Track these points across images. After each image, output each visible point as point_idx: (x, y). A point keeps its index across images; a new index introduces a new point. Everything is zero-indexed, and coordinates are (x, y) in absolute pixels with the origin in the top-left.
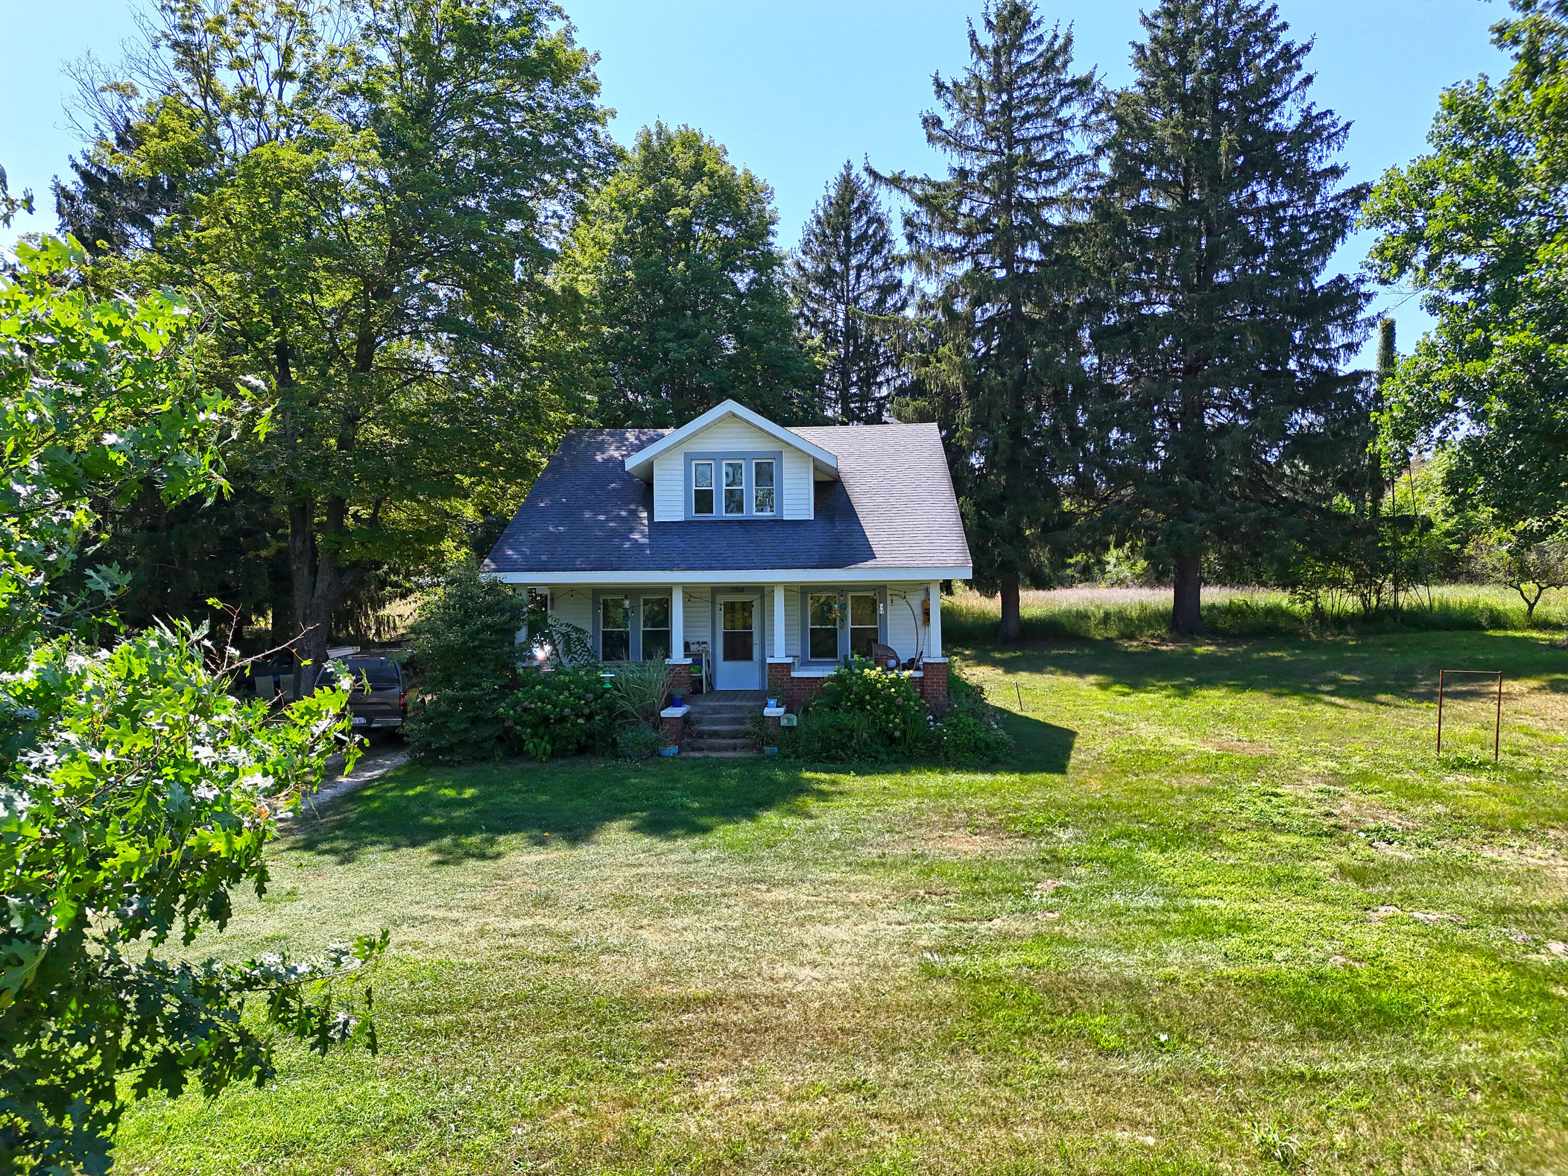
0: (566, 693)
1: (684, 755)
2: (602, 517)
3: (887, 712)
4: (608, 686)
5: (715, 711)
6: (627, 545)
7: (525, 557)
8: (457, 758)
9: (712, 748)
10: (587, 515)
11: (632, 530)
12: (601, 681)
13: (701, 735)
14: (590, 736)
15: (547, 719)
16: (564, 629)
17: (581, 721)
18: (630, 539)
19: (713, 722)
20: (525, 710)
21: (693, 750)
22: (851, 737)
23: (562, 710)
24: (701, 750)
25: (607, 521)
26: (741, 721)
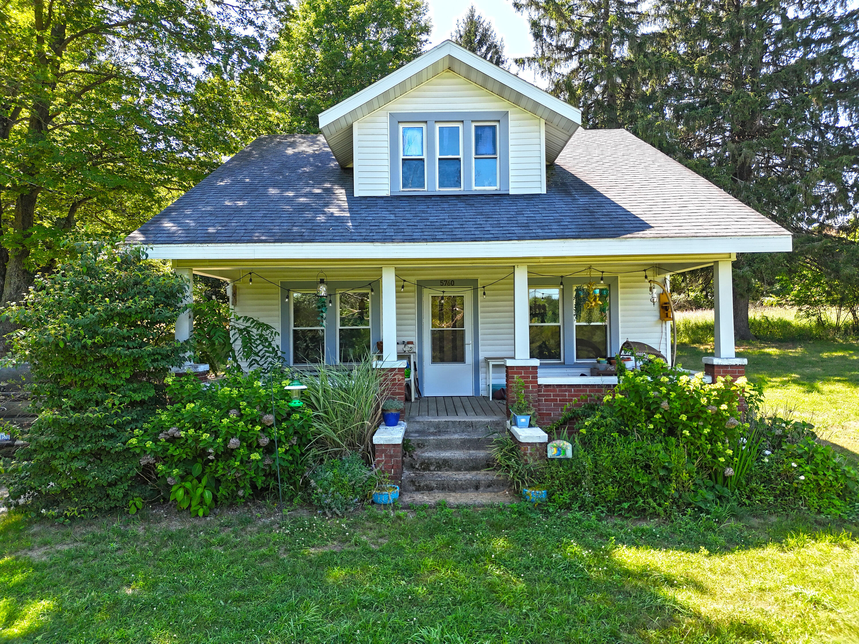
0: (233, 415)
1: (407, 499)
2: (291, 194)
3: (711, 439)
4: (296, 403)
5: (440, 429)
6: (321, 218)
7: (187, 230)
8: (72, 510)
9: (444, 487)
10: (272, 191)
11: (327, 205)
12: (286, 395)
13: (426, 465)
14: (270, 474)
15: (204, 453)
16: (242, 324)
17: (255, 456)
18: (324, 213)
19: (440, 446)
20: (173, 439)
21: (419, 489)
22: (665, 480)
23: (226, 441)
24: (430, 489)
25: (296, 196)
26: (477, 444)
